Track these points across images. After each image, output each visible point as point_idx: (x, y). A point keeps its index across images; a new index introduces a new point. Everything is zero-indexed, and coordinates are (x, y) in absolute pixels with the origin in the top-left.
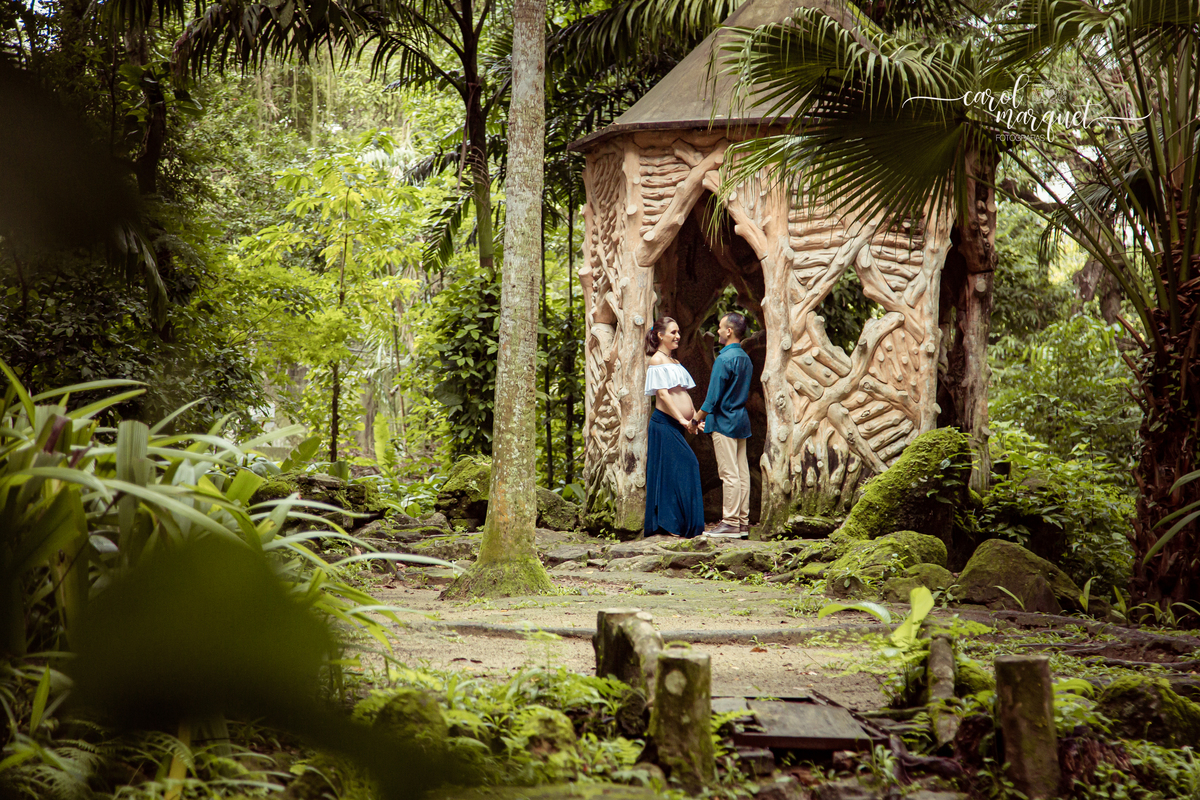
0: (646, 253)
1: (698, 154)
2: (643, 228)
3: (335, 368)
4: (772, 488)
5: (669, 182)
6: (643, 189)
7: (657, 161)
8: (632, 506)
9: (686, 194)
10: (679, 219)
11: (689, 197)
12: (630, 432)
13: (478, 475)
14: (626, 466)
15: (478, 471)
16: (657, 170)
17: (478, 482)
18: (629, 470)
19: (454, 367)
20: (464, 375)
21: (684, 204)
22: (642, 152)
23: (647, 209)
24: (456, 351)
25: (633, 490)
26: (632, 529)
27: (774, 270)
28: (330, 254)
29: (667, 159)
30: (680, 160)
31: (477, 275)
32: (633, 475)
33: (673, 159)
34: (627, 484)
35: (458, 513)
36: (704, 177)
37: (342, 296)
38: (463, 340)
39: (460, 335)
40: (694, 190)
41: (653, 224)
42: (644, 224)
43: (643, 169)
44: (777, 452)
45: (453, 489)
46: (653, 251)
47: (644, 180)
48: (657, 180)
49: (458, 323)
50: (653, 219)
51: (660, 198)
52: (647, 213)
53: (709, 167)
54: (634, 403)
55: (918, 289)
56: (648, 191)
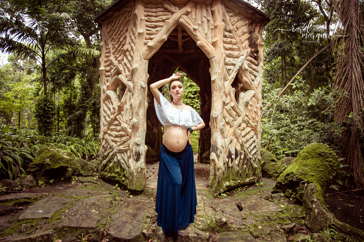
0: (147, 53)
1: (177, 8)
2: (146, 41)
3: (20, 113)
4: (218, 171)
5: (161, 19)
6: (146, 23)
7: (154, 10)
8: (138, 178)
9: (170, 25)
10: (165, 37)
11: (171, 27)
12: (138, 141)
13: (50, 156)
14: (136, 158)
15: (50, 154)
16: (153, 14)
17: (50, 160)
18: (137, 160)
19: (39, 112)
20: (41, 114)
21: (168, 31)
22: (146, 6)
23: (148, 32)
24: (39, 109)
25: (139, 170)
26: (139, 190)
27: (219, 63)
28: (19, 96)
29: (159, 9)
30: (167, 10)
31: (44, 96)
32: (139, 162)
33: (163, 9)
34: (136, 167)
35: (40, 174)
36: (180, 18)
37: (21, 102)
38: (40, 107)
39: (40, 106)
40: (174, 24)
41: (151, 39)
42: (146, 39)
43: (146, 13)
44: (221, 152)
45: (38, 163)
46: (151, 52)
47: (146, 18)
48: (154, 19)
49: (40, 104)
50: (152, 37)
51: (156, 27)
52: (147, 34)
53: (183, 13)
54: (140, 126)
55: (258, 81)
56: (149, 24)
